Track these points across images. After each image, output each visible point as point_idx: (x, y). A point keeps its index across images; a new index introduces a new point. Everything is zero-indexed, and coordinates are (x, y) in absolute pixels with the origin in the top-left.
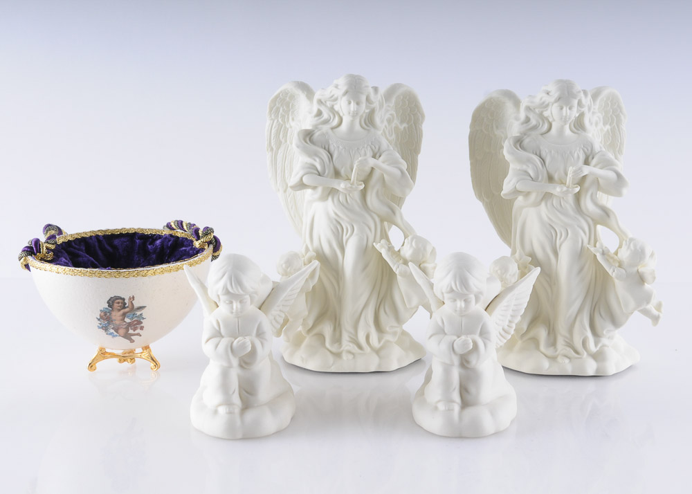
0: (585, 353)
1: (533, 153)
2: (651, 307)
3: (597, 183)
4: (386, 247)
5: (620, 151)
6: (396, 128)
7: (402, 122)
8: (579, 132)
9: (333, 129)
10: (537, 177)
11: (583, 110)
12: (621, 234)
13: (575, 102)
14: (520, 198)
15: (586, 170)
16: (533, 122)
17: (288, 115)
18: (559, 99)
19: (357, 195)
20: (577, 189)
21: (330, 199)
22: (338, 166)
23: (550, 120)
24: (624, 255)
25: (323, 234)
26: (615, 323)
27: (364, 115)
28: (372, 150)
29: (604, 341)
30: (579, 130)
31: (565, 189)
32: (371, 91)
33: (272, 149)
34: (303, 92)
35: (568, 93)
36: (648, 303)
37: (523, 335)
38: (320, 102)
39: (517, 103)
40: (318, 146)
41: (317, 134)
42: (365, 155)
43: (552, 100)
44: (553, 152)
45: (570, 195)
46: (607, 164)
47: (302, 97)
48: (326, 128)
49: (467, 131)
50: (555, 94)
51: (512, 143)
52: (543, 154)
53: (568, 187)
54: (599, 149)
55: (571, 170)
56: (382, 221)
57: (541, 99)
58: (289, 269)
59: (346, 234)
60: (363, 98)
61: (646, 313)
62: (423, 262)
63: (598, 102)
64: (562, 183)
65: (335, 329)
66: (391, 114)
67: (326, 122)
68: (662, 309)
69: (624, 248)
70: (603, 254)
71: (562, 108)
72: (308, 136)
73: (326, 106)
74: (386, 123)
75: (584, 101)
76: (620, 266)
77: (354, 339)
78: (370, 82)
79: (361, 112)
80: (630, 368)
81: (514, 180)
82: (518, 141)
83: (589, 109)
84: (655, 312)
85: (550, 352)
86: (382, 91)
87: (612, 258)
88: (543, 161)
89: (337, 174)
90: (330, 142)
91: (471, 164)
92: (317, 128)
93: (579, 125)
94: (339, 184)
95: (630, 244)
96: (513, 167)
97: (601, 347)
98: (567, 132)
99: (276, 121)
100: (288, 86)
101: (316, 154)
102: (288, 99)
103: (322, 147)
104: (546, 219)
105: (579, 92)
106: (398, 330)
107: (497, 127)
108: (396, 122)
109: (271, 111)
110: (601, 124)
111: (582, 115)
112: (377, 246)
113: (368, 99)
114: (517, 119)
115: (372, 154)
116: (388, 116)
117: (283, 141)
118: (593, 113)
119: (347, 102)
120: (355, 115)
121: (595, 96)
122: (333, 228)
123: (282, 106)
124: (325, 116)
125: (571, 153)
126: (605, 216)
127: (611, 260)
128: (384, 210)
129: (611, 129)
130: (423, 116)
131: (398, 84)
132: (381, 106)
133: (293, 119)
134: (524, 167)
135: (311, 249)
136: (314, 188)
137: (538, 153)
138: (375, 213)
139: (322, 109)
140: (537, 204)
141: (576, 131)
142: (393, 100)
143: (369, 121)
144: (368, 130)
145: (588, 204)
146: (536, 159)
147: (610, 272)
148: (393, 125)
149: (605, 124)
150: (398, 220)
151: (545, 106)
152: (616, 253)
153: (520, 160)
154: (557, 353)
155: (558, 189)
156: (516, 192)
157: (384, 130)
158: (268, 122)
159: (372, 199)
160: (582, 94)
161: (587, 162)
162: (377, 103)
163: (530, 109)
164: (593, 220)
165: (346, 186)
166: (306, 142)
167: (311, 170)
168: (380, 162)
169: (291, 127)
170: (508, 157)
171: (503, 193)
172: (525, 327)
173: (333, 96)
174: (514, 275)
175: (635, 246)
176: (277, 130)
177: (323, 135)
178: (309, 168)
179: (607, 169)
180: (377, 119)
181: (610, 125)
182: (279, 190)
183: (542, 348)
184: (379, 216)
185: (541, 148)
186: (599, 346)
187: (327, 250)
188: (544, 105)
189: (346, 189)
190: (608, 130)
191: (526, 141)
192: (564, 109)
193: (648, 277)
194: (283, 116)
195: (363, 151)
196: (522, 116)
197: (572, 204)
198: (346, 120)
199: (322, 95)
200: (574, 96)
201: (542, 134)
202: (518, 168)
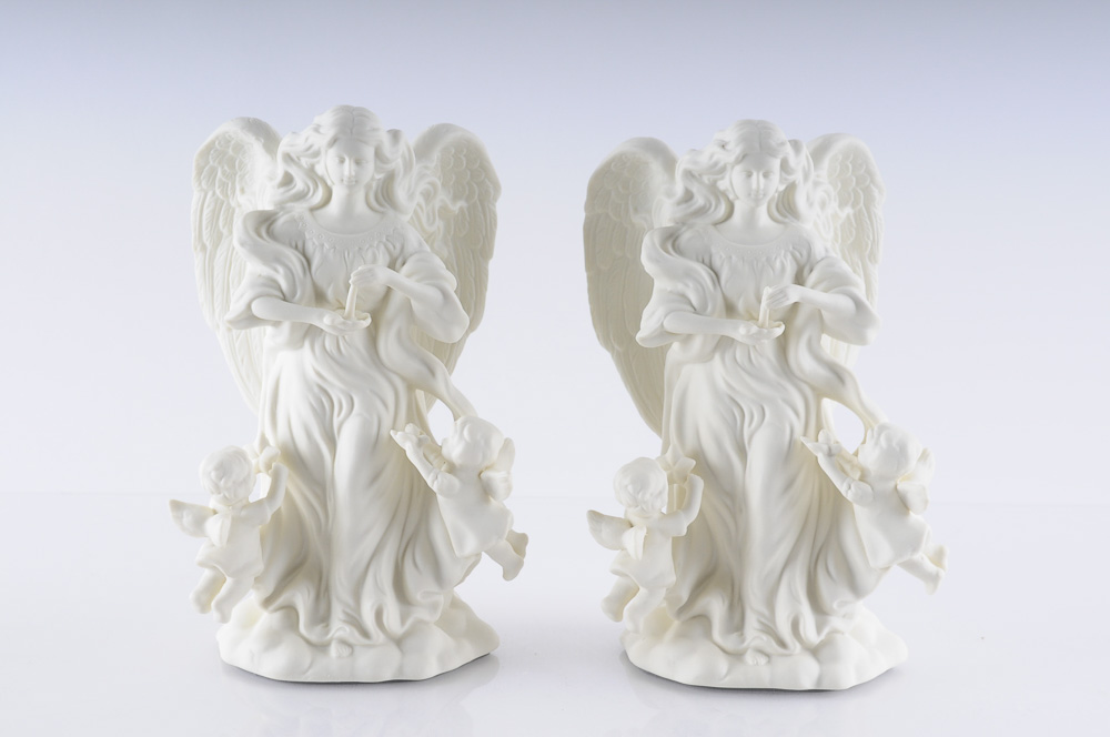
0: (798, 646)
1: (698, 260)
2: (922, 556)
3: (818, 318)
4: (415, 439)
5: (873, 257)
6: (444, 210)
7: (455, 198)
8: (787, 220)
9: (313, 210)
10: (705, 306)
11: (791, 178)
12: (867, 416)
13: (776, 164)
14: (676, 346)
15: (795, 294)
16: (699, 201)
17: (233, 184)
18: (744, 157)
19: (358, 339)
20: (779, 331)
21: (307, 344)
22: (321, 282)
23: (731, 197)
24: (870, 458)
25: (297, 415)
26: (855, 587)
27: (374, 185)
28: (387, 249)
29: (835, 622)
30: (785, 217)
31: (754, 329)
32: (386, 140)
33: (204, 248)
34: (257, 139)
35: (761, 146)
36: (915, 549)
37: (681, 611)
38: (288, 158)
39: (669, 163)
40: (284, 243)
41: (282, 221)
42: (375, 260)
43: (732, 158)
44: (734, 257)
45: (766, 341)
46: (837, 282)
47: (256, 147)
48: (299, 208)
49: (580, 216)
50: (736, 150)
51: (657, 241)
52: (717, 263)
53: (762, 327)
54: (823, 254)
55: (767, 292)
56: (411, 387)
57: (712, 156)
58: (222, 482)
59: (339, 415)
60: (369, 152)
61: (912, 567)
62: (487, 468)
63: (826, 162)
64: (752, 318)
65: (318, 597)
66: (430, 183)
67: (301, 196)
68: (946, 562)
69: (870, 443)
70: (830, 454)
71: (749, 175)
72: (265, 223)
73: (298, 165)
74: (419, 199)
75: (792, 161)
76: (862, 479)
77: (352, 617)
78: (383, 123)
79: (366, 178)
80: (888, 672)
81: (661, 311)
82: (671, 236)
83: (806, 177)
84: (930, 567)
85: (730, 643)
86: (411, 138)
87: (849, 462)
88: (716, 275)
89: (319, 297)
90: (307, 236)
91: (590, 280)
92: (282, 208)
93: (786, 207)
94: (321, 317)
95: (879, 435)
96: (661, 285)
97: (828, 634)
98: (764, 219)
99: (210, 194)
100: (229, 128)
101: (277, 259)
102: (231, 152)
103: (291, 246)
104: (722, 385)
105: (783, 144)
106: (441, 599)
107: (636, 210)
108: (442, 197)
109: (200, 173)
110: (834, 205)
111: (792, 188)
112: (398, 437)
113: (378, 154)
114: (669, 194)
115: (388, 259)
116: (423, 186)
117: (225, 232)
118: (816, 184)
119: (337, 160)
120: (352, 184)
121: (818, 154)
122: (313, 402)
123: (220, 164)
124: (299, 185)
125: (768, 260)
126: (836, 381)
127: (847, 467)
128: (413, 367)
129: (855, 215)
130: (497, 187)
131: (444, 126)
132: (408, 166)
133: (243, 191)
134: (680, 287)
135: (272, 442)
136: (276, 324)
137: (707, 260)
138: (395, 373)
139: (293, 171)
140: (705, 358)
141: (780, 218)
142: (436, 155)
143: (384, 195)
144: (382, 213)
145: (802, 359)
146: (703, 272)
147: (843, 489)
148: (437, 204)
149: (842, 205)
150: (441, 387)
151: (719, 170)
152: (856, 454)
153: (671, 274)
154: (745, 644)
155: (742, 330)
156: (664, 334)
157: (415, 212)
158: (196, 196)
159: (389, 346)
160: (789, 149)
161: (799, 280)
162: (400, 161)
163: (693, 176)
164: (813, 389)
165: (333, 321)
166: (260, 236)
167: (270, 289)
168: (403, 278)
169: (239, 206)
170: (648, 266)
171: (639, 336)
172: (685, 595)
173: (311, 147)
174: (660, 493)
175: (889, 440)
176: (214, 211)
177: (293, 221)
178: (264, 285)
179: (837, 293)
180: (401, 193)
181: (853, 206)
182: (218, 326)
183: (717, 634)
184: (403, 379)
185: (713, 250)
186: (826, 631)
187: (302, 444)
188: (717, 168)
189: (333, 327)
190: (848, 217)
191: (686, 237)
192: (755, 174)
193: (913, 499)
194: (224, 185)
195: (370, 255)
196: (679, 189)
197: (773, 358)
198: (339, 193)
199: (292, 146)
200: (772, 152)
201: (716, 224)
202: (669, 289)
